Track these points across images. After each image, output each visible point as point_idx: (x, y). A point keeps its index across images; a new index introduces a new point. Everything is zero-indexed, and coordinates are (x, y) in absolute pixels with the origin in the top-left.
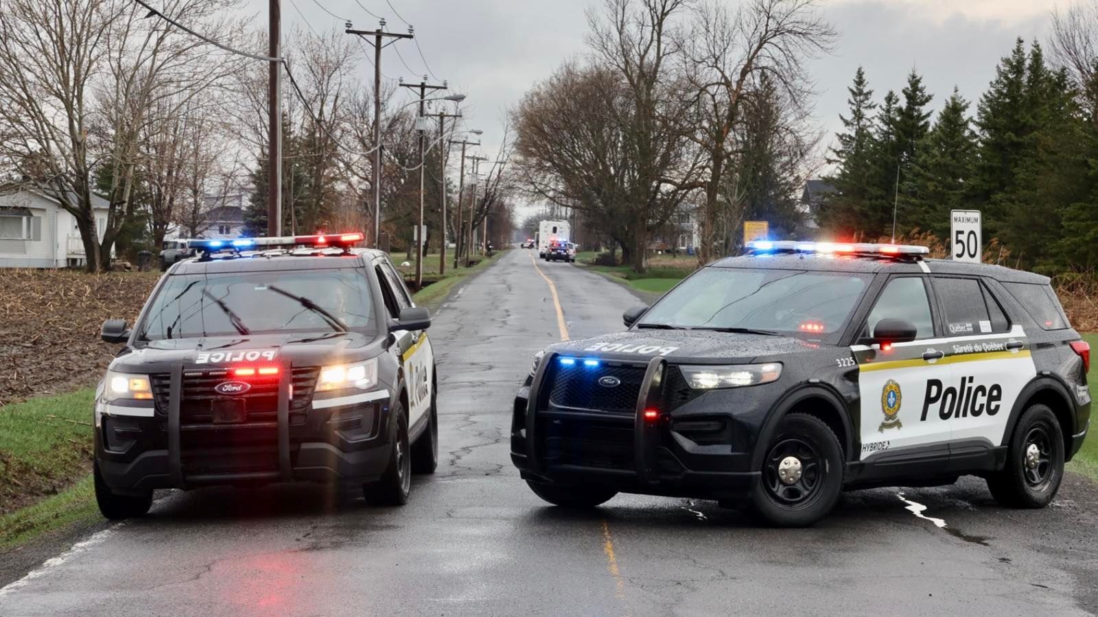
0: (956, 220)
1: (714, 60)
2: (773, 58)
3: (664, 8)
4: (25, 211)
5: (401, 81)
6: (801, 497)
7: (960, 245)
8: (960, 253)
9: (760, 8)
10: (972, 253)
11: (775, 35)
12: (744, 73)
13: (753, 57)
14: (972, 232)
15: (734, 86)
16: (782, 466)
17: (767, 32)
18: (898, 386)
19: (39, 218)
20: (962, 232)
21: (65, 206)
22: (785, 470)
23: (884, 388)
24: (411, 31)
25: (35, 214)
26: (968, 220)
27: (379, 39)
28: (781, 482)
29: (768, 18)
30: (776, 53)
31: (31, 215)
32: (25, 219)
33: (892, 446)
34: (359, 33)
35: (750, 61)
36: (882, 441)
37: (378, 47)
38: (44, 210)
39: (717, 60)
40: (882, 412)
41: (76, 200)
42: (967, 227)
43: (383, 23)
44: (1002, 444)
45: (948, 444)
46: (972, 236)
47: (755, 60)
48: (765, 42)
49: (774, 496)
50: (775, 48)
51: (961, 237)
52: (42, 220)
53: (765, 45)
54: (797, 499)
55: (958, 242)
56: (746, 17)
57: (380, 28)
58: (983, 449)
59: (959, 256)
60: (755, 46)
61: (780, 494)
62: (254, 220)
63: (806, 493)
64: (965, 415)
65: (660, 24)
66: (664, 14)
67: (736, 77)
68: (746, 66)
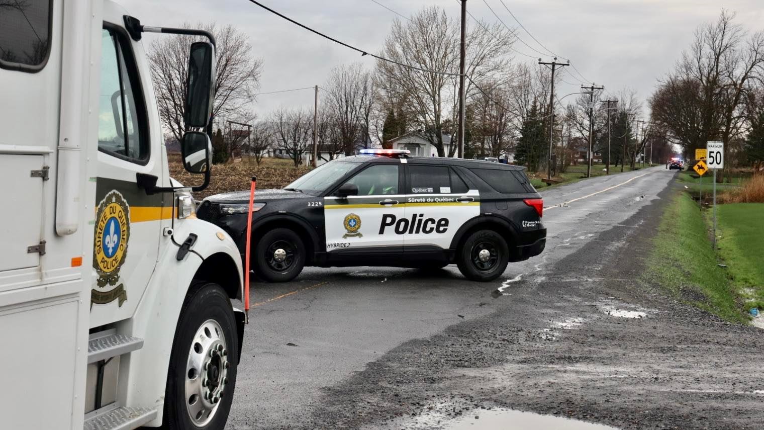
0: (709, 146)
1: (728, 74)
2: (758, 73)
3: (720, 50)
4: (418, 145)
5: (582, 85)
6: (283, 268)
7: (712, 158)
8: (711, 162)
9: (753, 49)
10: (718, 162)
11: (759, 62)
12: (743, 80)
13: (748, 72)
14: (718, 152)
15: (738, 87)
16: (276, 252)
17: (756, 60)
18: (359, 217)
19: (423, 148)
20: (713, 152)
21: (432, 142)
22: (278, 255)
23: (346, 218)
24: (568, 62)
25: (422, 146)
26: (717, 146)
27: (553, 67)
28: (275, 260)
29: (757, 54)
30: (760, 70)
31: (420, 147)
32: (417, 148)
33: (351, 246)
34: (544, 64)
35: (746, 74)
36: (344, 243)
37: (553, 70)
38: (425, 145)
39: (730, 73)
40: (345, 229)
41: (437, 140)
42: (715, 150)
43: (556, 59)
44: (450, 248)
45: (403, 247)
46: (718, 154)
47: (749, 74)
48: (754, 65)
49: (272, 268)
50: (760, 68)
51: (712, 154)
52: (425, 149)
53: (754, 67)
54: (280, 269)
55: (710, 157)
56: (745, 53)
57: (554, 61)
58: (434, 250)
59: (710, 163)
60: (749, 67)
61: (273, 265)
62: (520, 149)
63: (285, 267)
64: (417, 232)
65: (718, 58)
66: (719, 55)
67: (739, 82)
68: (745, 77)
